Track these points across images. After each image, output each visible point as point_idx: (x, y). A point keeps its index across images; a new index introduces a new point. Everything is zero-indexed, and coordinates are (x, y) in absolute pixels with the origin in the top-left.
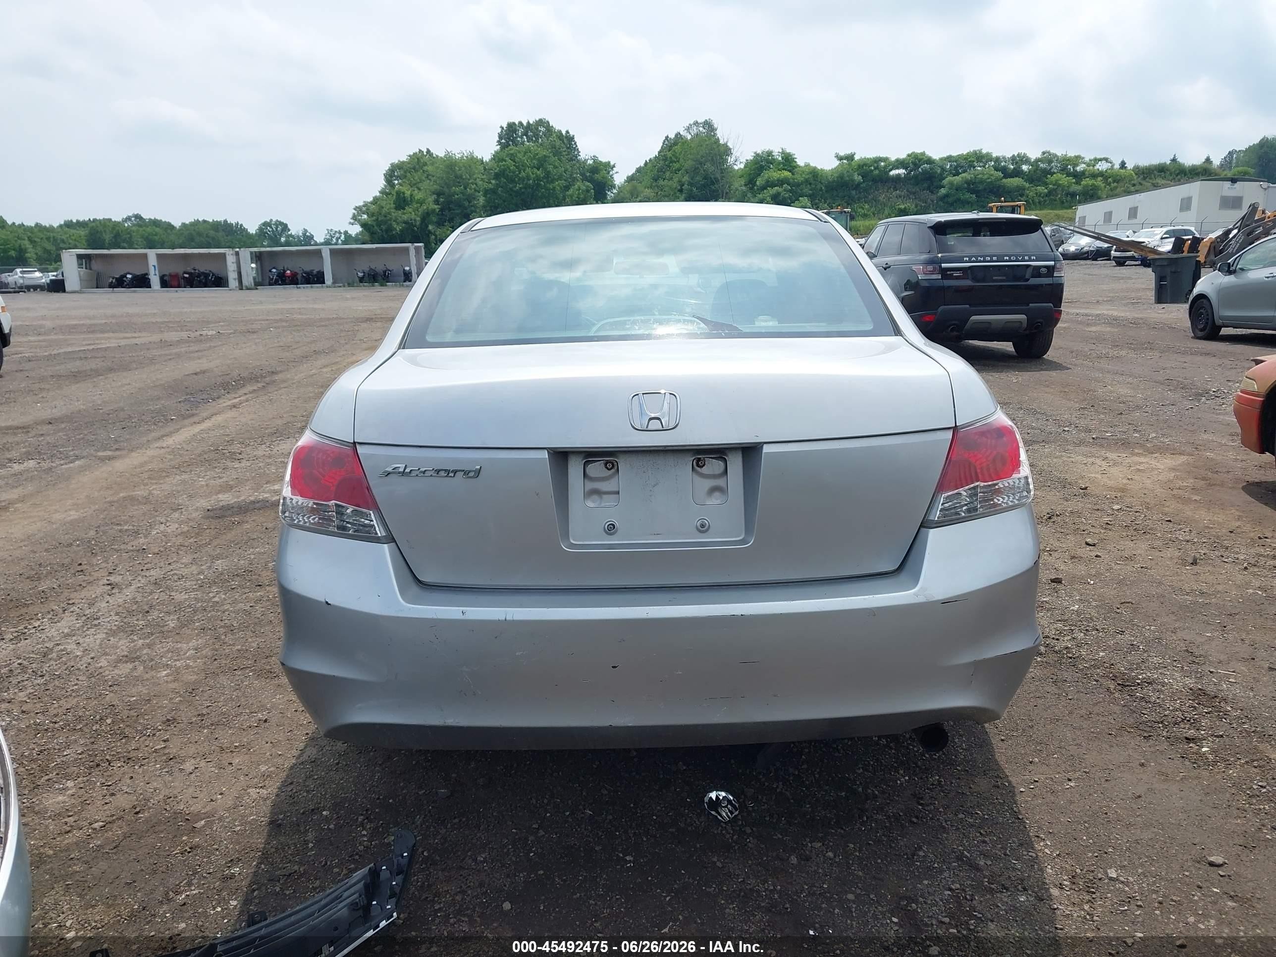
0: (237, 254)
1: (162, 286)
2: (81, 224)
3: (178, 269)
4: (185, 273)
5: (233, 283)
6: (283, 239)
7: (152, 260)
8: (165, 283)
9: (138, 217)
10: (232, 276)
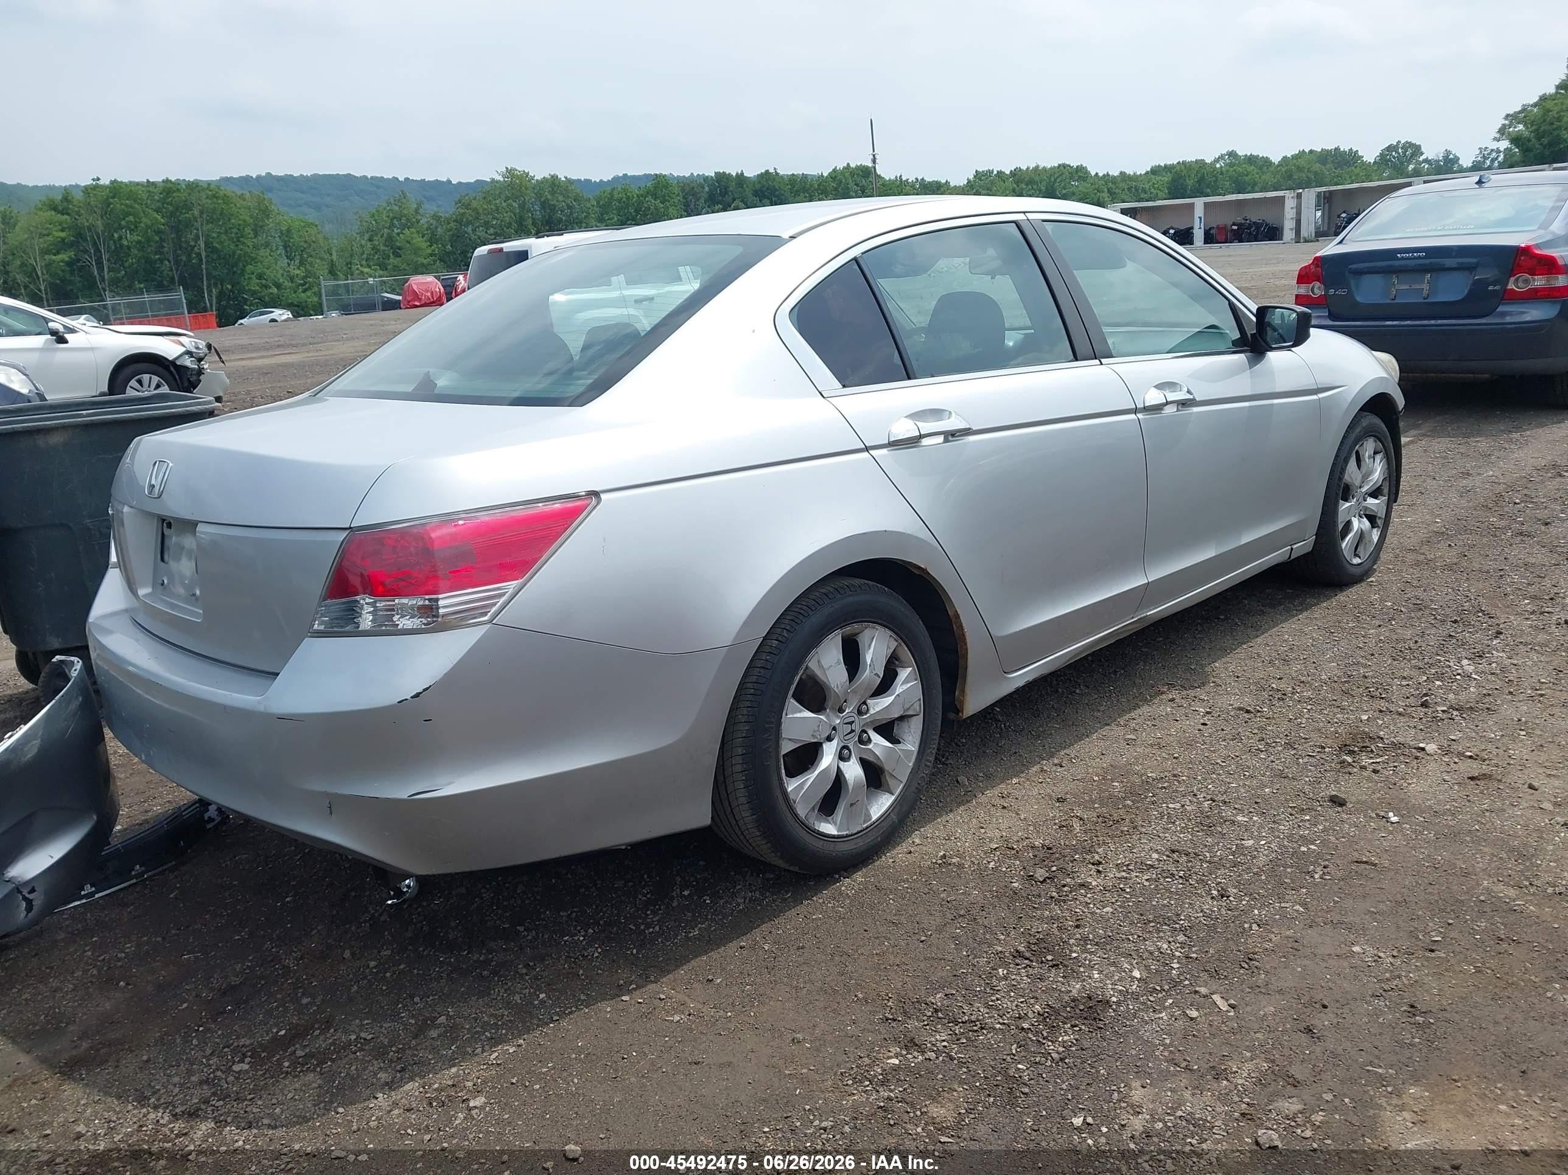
0: (1299, 196)
1: (1206, 242)
2: (1168, 168)
3: (1228, 219)
4: (1234, 224)
5: (1288, 234)
6: (1411, 167)
7: (1199, 212)
8: (1209, 238)
9: (1232, 154)
10: (1289, 225)
